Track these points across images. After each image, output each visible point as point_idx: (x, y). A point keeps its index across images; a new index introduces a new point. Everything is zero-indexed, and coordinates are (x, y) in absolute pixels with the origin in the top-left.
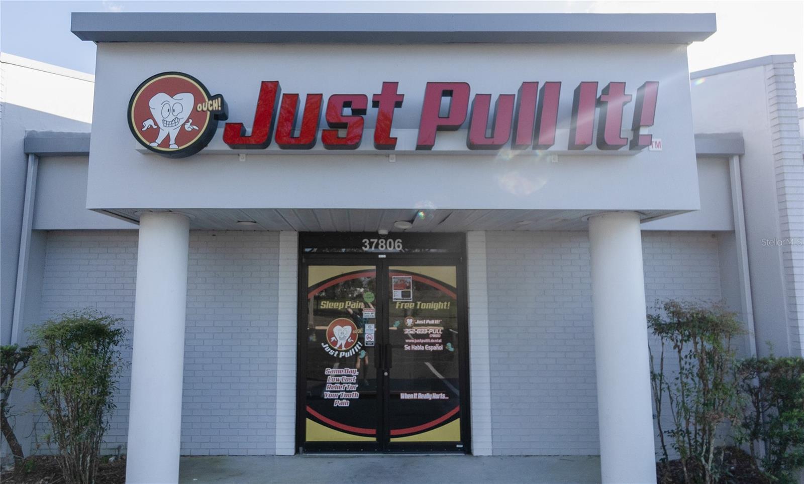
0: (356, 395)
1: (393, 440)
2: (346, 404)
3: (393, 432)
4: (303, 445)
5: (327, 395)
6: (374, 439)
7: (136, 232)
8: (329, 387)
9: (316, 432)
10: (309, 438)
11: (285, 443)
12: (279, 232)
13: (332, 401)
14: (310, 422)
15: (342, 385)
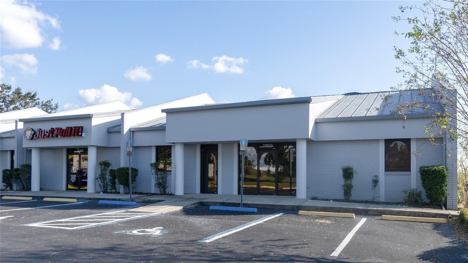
0: (75, 180)
1: (81, 188)
2: (74, 182)
3: (81, 187)
4: (68, 189)
5: (71, 180)
6: (78, 188)
8: (72, 178)
10: (69, 188)
11: (64, 188)
13: (72, 181)
14: (69, 185)
15: (73, 178)
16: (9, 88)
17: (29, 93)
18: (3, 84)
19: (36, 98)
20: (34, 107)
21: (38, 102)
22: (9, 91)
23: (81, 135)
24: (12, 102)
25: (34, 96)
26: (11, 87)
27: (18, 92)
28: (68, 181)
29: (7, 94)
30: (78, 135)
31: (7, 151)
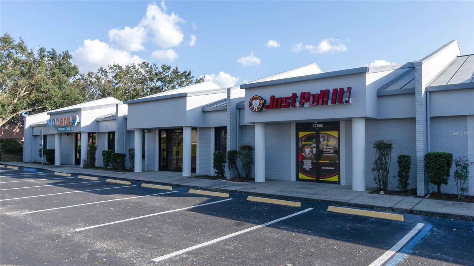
0: (311, 167)
1: (320, 180)
2: (309, 169)
3: (320, 177)
4: (298, 179)
5: (304, 167)
6: (316, 179)
7: (254, 125)
8: (304, 165)
9: (301, 176)
10: (300, 178)
11: (293, 178)
12: (291, 123)
14: (300, 174)
15: (308, 164)
16: (169, 68)
17: (185, 72)
18: (164, 65)
19: (191, 77)
20: (188, 85)
21: (191, 80)
22: (168, 72)
23: (348, 102)
24: (171, 82)
25: (189, 74)
26: (171, 67)
27: (176, 72)
28: (300, 168)
29: (167, 74)
30: (341, 102)
31: (210, 128)
